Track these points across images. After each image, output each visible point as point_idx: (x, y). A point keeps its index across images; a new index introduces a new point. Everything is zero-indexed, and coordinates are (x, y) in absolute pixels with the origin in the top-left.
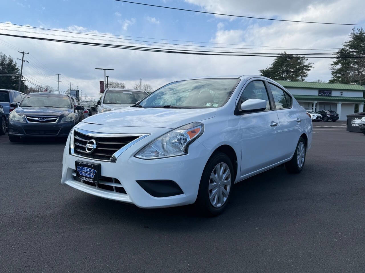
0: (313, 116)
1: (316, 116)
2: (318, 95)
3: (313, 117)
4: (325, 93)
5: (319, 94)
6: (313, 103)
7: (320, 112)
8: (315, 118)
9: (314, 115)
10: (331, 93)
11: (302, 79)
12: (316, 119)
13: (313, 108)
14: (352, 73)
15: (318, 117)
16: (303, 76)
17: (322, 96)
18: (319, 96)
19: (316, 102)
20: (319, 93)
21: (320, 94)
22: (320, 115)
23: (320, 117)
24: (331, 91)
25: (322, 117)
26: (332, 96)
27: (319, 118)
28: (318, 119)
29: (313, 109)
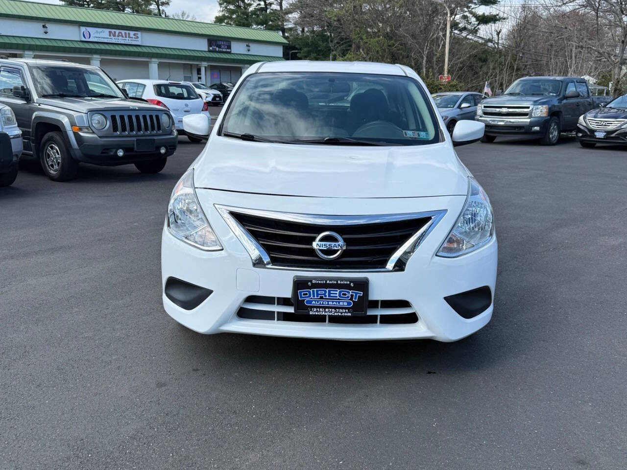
0: (207, 94)
1: (212, 96)
2: (207, 50)
3: (207, 97)
4: (219, 46)
5: (209, 48)
6: (200, 67)
7: (216, 87)
8: (210, 99)
9: (207, 92)
10: (229, 47)
11: (159, 10)
12: (212, 100)
13: (199, 76)
14: (255, 4)
15: (215, 96)
16: (160, 3)
17: (214, 51)
18: (209, 51)
19: (205, 64)
20: (210, 45)
21: (211, 48)
22: (219, 93)
23: (219, 97)
24: (230, 42)
25: (222, 95)
26: (232, 52)
27: (218, 99)
28: (215, 100)
29: (200, 78)
